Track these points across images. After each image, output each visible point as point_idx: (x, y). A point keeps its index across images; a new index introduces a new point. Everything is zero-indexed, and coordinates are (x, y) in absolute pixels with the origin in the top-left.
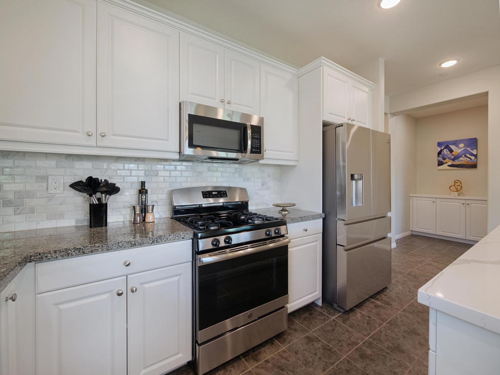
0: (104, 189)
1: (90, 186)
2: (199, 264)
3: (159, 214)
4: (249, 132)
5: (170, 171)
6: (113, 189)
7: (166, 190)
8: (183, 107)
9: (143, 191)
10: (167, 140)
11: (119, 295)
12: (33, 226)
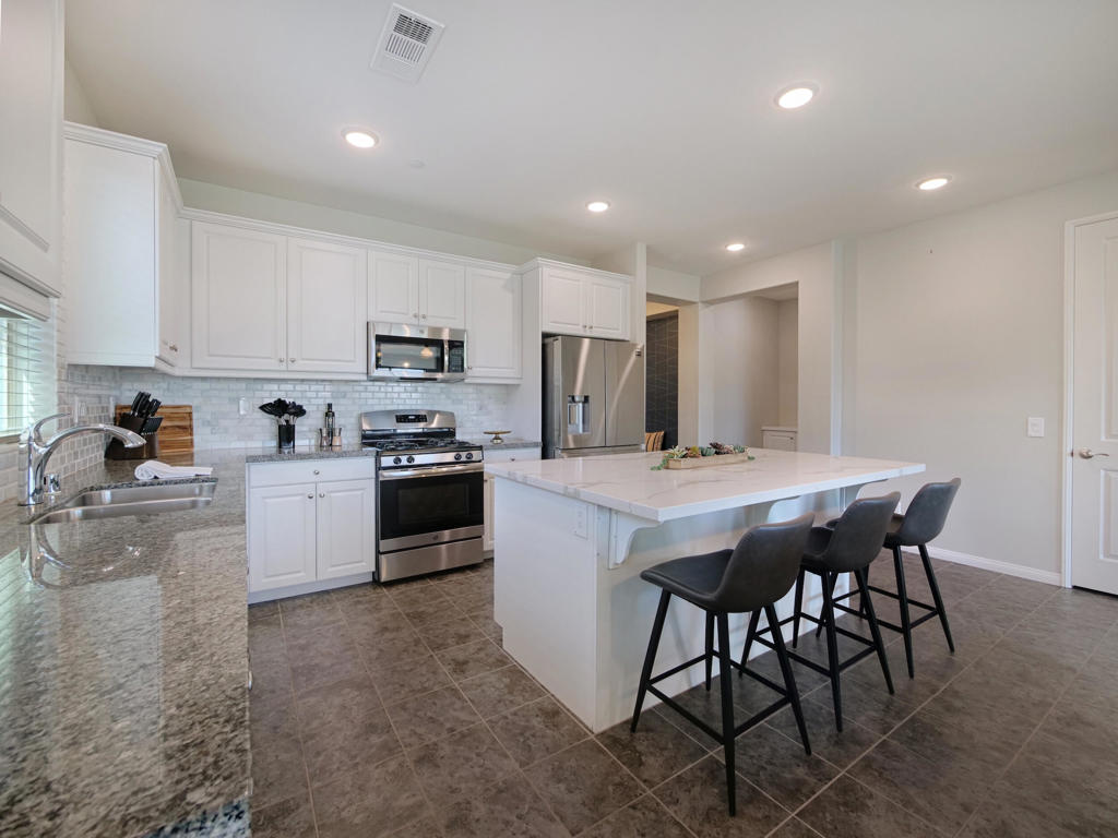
0: (292, 410)
1: (278, 408)
2: (381, 479)
3: (348, 438)
4: (446, 346)
5: (360, 392)
6: (299, 411)
7: (355, 414)
8: (371, 327)
9: (329, 413)
10: (354, 361)
11: (310, 498)
12: (225, 446)
